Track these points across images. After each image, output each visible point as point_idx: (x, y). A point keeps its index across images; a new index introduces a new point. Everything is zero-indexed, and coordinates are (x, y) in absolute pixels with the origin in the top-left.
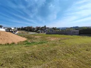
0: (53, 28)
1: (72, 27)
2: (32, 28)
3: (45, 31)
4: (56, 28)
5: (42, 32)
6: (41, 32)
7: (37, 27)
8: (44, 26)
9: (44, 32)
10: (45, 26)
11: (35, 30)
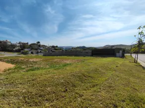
0: (53, 47)
1: (79, 46)
2: (10, 44)
3: (39, 51)
4: (57, 47)
5: (32, 53)
6: (30, 52)
7: (20, 43)
8: (36, 42)
9: (37, 53)
10: (39, 42)
11: (17, 48)
